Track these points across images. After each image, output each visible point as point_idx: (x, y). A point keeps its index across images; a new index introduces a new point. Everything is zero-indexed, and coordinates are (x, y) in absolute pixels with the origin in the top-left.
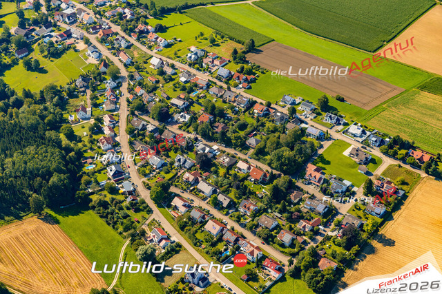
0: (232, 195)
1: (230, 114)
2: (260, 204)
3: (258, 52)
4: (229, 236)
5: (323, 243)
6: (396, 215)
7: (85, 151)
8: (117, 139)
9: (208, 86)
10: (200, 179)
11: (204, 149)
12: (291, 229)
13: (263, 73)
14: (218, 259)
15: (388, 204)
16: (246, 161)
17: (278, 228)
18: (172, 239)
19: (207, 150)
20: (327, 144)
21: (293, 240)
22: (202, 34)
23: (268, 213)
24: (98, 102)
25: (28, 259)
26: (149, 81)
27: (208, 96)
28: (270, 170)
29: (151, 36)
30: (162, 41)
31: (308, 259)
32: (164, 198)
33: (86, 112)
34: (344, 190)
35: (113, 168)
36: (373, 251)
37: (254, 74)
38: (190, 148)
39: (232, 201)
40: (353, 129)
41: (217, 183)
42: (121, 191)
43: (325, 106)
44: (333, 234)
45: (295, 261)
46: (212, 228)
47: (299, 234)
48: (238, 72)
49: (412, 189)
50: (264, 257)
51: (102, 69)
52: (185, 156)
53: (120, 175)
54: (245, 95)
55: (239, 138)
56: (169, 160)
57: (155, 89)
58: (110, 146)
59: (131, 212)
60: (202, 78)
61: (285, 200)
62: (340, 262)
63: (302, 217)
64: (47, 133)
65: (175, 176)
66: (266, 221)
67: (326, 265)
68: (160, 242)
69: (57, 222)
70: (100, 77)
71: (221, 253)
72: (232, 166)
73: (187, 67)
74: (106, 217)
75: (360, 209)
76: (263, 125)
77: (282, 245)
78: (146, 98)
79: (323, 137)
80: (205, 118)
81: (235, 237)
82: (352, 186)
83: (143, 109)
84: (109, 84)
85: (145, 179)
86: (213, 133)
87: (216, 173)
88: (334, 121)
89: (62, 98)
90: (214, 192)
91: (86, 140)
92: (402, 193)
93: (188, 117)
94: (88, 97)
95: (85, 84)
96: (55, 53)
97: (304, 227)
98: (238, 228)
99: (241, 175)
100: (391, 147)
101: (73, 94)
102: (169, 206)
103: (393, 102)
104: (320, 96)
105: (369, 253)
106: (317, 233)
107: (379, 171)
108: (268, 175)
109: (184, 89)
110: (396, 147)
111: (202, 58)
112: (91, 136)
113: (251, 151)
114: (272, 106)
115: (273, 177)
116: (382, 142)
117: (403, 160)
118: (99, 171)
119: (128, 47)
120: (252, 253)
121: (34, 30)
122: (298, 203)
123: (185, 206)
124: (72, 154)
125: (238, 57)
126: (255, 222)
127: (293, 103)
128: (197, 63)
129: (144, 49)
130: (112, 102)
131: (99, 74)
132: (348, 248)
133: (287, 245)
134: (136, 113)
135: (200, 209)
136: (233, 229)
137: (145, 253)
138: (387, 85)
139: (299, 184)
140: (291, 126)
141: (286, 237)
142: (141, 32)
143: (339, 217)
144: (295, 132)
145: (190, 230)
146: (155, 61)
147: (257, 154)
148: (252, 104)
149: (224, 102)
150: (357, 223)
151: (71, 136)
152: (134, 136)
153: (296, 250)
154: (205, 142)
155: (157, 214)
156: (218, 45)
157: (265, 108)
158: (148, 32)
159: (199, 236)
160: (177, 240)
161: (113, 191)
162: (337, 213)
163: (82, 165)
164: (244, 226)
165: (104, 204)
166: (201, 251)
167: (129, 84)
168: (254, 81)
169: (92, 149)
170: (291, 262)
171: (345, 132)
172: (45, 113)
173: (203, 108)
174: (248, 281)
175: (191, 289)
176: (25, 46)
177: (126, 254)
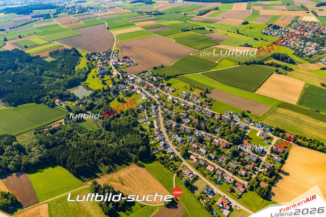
0: (215, 154)
1: (205, 119)
2: (228, 158)
3: (210, 93)
4: (218, 172)
5: (259, 175)
6: (286, 162)
7: (149, 135)
8: (161, 130)
9: (194, 107)
10: (200, 147)
12: (244, 168)
13: (214, 101)
14: (216, 183)
15: (282, 157)
16: (217, 139)
17: (238, 168)
18: (194, 174)
19: (200, 134)
20: (249, 131)
21: (246, 173)
22: (186, 86)
23: (232, 161)
24: (150, 114)
26: (169, 105)
27: (195, 111)
28: (228, 143)
29: (166, 88)
30: (171, 90)
32: (187, 156)
33: (146, 119)
34: (261, 151)
35: (163, 143)
36: (281, 178)
37: (211, 102)
38: (192, 133)
39: (215, 156)
41: (207, 148)
42: (168, 152)
44: (262, 170)
46: (210, 168)
47: (248, 171)
48: (205, 101)
49: (289, 150)
50: (235, 181)
51: (149, 101)
52: (191, 137)
53: (165, 145)
54: (210, 111)
55: (212, 129)
56: (184, 139)
57: (172, 109)
58: (159, 133)
59: (174, 162)
60: (190, 104)
62: (269, 183)
63: (247, 163)
65: (188, 146)
66: (232, 165)
67: (264, 185)
68: (189, 175)
69: (144, 167)
70: (149, 104)
71: (216, 180)
72: (212, 141)
73: (183, 100)
74: (164, 164)
75: (270, 159)
76: (220, 123)
77: (242, 176)
78: (169, 112)
79: (246, 128)
80: (196, 121)
81: (221, 172)
83: (169, 117)
84: (153, 107)
85: (176, 147)
86: (201, 127)
87: (206, 144)
88: (249, 121)
89: (136, 113)
90: (207, 152)
91: (148, 131)
92: (286, 152)
93: (189, 120)
94: (145, 112)
95: (143, 107)
96: (129, 95)
97: (249, 168)
98: (221, 168)
99: (216, 145)
100: (276, 132)
101: (139, 111)
102: (189, 159)
104: (241, 111)
106: (255, 170)
107: (274, 142)
108: (228, 145)
109: (184, 109)
110: (278, 131)
111: (188, 96)
112: (150, 129)
113: (218, 135)
114: (222, 115)
115: (230, 146)
116: (272, 130)
117: (283, 138)
118: (156, 144)
119: (158, 92)
121: (118, 86)
122: (244, 157)
123: (196, 158)
124: (145, 137)
125: (203, 95)
126: (227, 166)
127: (230, 114)
128: (187, 98)
129: (164, 92)
130: (155, 114)
132: (271, 177)
133: (244, 176)
134: (167, 119)
135: (202, 160)
136: (219, 169)
137: (186, 181)
138: (264, 105)
140: (232, 124)
141: (242, 172)
142: (162, 86)
143: (262, 163)
145: (200, 169)
146: (170, 97)
147: (221, 136)
148: (213, 115)
149: (202, 114)
150: (271, 166)
151: (142, 129)
152: (168, 129)
153: (248, 178)
154: (198, 131)
155: (185, 162)
156: (193, 91)
157: (220, 116)
158: (164, 86)
159: (205, 172)
160: (196, 174)
161: (164, 152)
162: (261, 161)
163: (148, 142)
164: (223, 167)
165: (162, 158)
166: (207, 179)
167: (161, 107)
168: (211, 105)
169: (151, 134)
170: (249, 184)
171: (255, 126)
173: (194, 117)
174: (231, 192)
175: (207, 196)
176: (116, 92)
177: (176, 180)
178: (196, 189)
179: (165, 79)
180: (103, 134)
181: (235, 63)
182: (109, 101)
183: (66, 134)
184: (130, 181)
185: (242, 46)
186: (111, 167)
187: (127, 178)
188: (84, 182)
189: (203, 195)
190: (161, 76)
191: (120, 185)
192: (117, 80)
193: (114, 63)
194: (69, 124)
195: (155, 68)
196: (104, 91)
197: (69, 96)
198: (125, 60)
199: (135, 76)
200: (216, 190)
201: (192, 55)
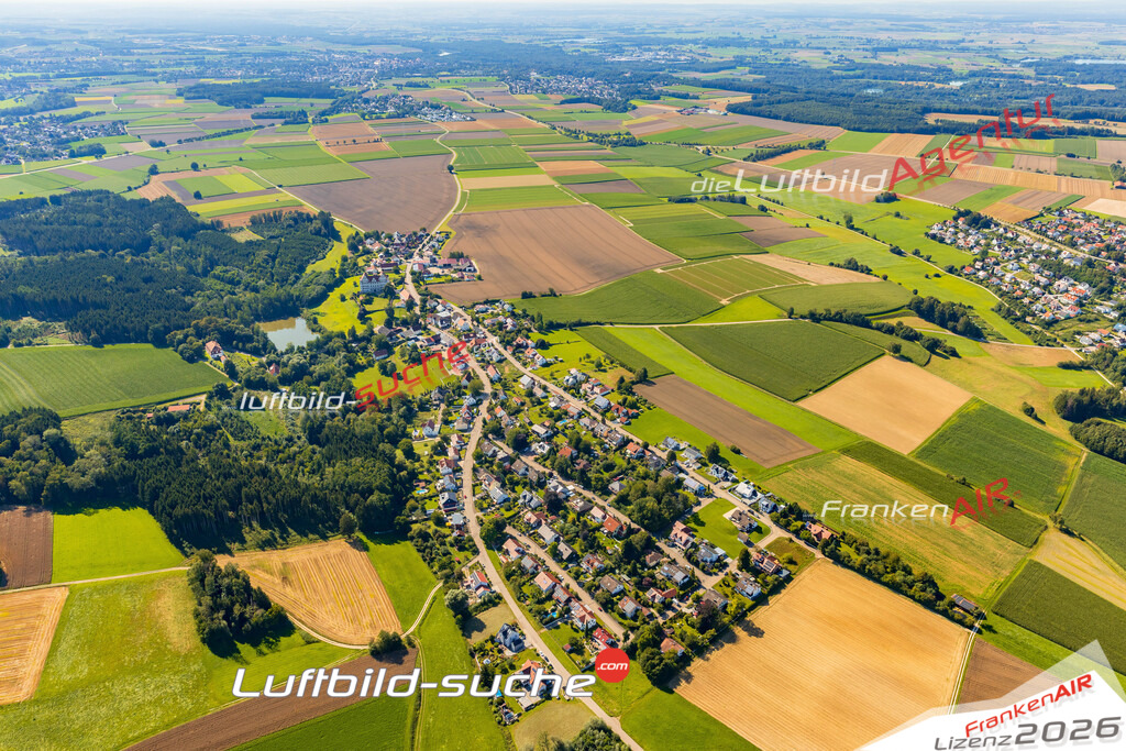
0: (576, 547)
1: (598, 451)
2: (607, 562)
3: (650, 384)
4: (560, 594)
5: (673, 620)
6: (772, 600)
7: (421, 473)
8: (461, 463)
9: (580, 415)
10: (543, 522)
11: (556, 488)
12: (637, 596)
13: (649, 408)
14: (541, 620)
15: (766, 584)
16: (603, 509)
17: (623, 593)
18: (493, 589)
19: (560, 488)
20: (705, 502)
21: (637, 610)
22: (588, 356)
23: (614, 573)
24: (450, 419)
25: (320, 586)
26: (514, 401)
27: (577, 426)
28: (628, 521)
29: (529, 352)
30: (539, 360)
31: (647, 635)
32: (495, 538)
33: (433, 428)
34: (714, 559)
35: (446, 495)
36: (733, 639)
37: (638, 408)
38: (541, 484)
39: (574, 553)
40: (743, 488)
41: (562, 529)
42: (449, 523)
43: (714, 456)
44: (689, 611)
45: (632, 637)
46: (543, 581)
47: (646, 605)
48: (619, 404)
49: (800, 570)
50: (597, 626)
51: (464, 382)
52: (534, 493)
53: (452, 505)
54: (621, 431)
55: (601, 479)
56: (513, 495)
57: (518, 411)
58: (450, 470)
59: (454, 550)
60: (575, 405)
61: (638, 561)
62: (689, 646)
63: (654, 585)
64: (380, 445)
65: (514, 515)
66: (610, 583)
67: (670, 647)
68: (477, 589)
69: (366, 549)
70: (459, 391)
71: (546, 613)
72: (584, 512)
73: (561, 392)
74: (424, 551)
75: (728, 586)
76: (633, 468)
77: (623, 616)
78: (506, 420)
79: (703, 492)
80: (566, 451)
81: (566, 596)
82: (726, 556)
83: (498, 432)
84: (468, 400)
85: (480, 514)
86: (572, 471)
87: (565, 517)
88: (721, 475)
89: (412, 410)
90: (557, 540)
91: (425, 460)
92: (785, 573)
93: (547, 447)
94: (441, 412)
95: (441, 397)
96: (417, 359)
97: (654, 597)
98: (574, 587)
99: (594, 523)
100: (784, 514)
101: (424, 407)
102: (500, 549)
103: (802, 463)
104: (710, 443)
105: (728, 642)
106: (668, 606)
107: (763, 544)
108: (625, 528)
109: (551, 415)
110: (791, 516)
111: (580, 383)
112: (432, 457)
113: (613, 497)
114: (650, 448)
115: (631, 531)
116: (775, 508)
117: (797, 533)
118: (430, 498)
119: (500, 361)
120: (582, 619)
121: (400, 330)
122: (654, 568)
123: (518, 551)
124: (404, 473)
125: (624, 387)
126: (596, 583)
127: (677, 448)
128: (574, 389)
129: (518, 365)
130: (465, 420)
131: (459, 387)
132: (702, 630)
133: (629, 615)
134: (490, 436)
135: (535, 558)
136: (568, 586)
137: (455, 599)
138: (800, 442)
139: (661, 544)
140: (665, 474)
141: (629, 606)
142: (519, 346)
143: (700, 592)
144: (668, 480)
145: (516, 580)
146: (525, 380)
147: (618, 501)
148: (626, 442)
149: (595, 436)
150: (720, 602)
151: (409, 453)
152: (481, 463)
153: (638, 623)
154: (560, 480)
155: (484, 557)
156: (605, 371)
157: (640, 449)
158: (527, 347)
159: (526, 589)
160: (498, 591)
161: (440, 522)
162: (699, 586)
163: (413, 488)
164: (581, 585)
165: (425, 536)
166: (524, 608)
167: (491, 403)
168: (636, 416)
169: (429, 471)
170: (626, 637)
171: (732, 490)
172: (386, 423)
173: (567, 440)
174: (571, 652)
175: (500, 651)
176: (386, 348)
177: (435, 598)
178: (481, 627)
179: (540, 330)
180: (295, 448)
181: (779, 311)
182: (354, 369)
183: (197, 434)
184: (309, 576)
185: (838, 266)
186: (277, 535)
187: (305, 568)
188: (187, 556)
189: (489, 646)
190: (533, 319)
191: (278, 581)
192: (401, 314)
193: (416, 268)
194: (215, 410)
195: (526, 296)
196: (356, 339)
197: (249, 339)
198: (453, 262)
199: (460, 311)
200: (533, 637)
201: (659, 271)
